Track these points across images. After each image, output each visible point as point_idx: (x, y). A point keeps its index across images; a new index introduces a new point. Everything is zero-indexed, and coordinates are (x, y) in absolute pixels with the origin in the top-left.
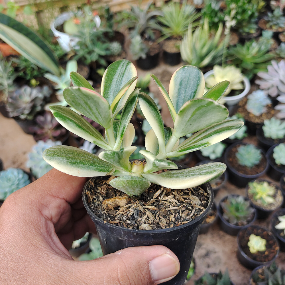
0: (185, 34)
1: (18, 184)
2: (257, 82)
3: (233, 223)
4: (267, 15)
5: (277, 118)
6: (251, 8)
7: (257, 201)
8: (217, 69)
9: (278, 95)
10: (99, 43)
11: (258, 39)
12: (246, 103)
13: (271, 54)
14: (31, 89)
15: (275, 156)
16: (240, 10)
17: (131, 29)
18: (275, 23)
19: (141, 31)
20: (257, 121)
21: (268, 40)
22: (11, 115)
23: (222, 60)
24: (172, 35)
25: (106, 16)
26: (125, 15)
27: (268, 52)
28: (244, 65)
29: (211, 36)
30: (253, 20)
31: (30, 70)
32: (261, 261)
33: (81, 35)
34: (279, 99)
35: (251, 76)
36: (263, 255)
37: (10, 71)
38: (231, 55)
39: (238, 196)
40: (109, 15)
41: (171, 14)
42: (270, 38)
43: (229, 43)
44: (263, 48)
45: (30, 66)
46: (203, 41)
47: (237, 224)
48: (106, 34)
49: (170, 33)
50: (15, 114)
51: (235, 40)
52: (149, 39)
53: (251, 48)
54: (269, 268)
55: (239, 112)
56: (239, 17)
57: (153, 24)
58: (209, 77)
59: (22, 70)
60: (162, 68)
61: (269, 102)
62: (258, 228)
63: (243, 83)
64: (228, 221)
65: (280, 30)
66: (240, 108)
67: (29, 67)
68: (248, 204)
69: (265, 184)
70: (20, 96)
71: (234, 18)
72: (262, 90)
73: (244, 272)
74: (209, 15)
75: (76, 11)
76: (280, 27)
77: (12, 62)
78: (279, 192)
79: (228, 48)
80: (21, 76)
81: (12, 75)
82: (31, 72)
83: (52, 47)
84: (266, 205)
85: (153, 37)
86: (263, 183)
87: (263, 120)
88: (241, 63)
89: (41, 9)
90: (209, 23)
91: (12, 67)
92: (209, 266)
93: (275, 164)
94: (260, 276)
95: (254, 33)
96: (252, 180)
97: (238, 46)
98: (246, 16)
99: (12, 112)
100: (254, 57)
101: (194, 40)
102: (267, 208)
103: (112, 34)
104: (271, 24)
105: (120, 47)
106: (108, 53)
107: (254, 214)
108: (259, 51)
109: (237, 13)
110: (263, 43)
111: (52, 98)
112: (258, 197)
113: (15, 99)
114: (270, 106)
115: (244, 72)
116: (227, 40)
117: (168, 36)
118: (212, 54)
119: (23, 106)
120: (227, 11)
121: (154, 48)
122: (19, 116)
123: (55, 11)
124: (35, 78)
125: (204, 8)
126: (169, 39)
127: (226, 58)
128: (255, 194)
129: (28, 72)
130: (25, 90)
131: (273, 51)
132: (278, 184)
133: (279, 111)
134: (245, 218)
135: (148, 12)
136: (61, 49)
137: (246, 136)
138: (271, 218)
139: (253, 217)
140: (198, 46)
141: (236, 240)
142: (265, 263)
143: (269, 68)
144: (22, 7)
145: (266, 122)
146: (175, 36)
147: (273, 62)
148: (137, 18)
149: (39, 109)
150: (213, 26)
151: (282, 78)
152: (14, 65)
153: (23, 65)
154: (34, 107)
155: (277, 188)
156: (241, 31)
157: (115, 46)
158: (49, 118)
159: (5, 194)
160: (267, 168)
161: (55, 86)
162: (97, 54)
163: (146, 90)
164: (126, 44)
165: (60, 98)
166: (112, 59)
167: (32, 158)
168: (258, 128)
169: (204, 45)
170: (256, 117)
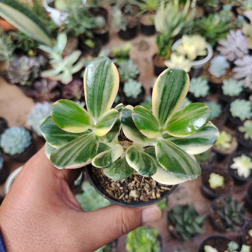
0: (158, 9)
1: (21, 140)
2: (219, 49)
5: (234, 79)
7: (216, 147)
8: (185, 38)
9: (235, 60)
10: (85, 18)
11: (220, 12)
12: (209, 66)
13: (230, 25)
14: (29, 59)
15: (232, 110)
17: (113, 5)
19: (122, 6)
20: (217, 81)
21: (227, 13)
22: (13, 81)
23: (189, 31)
24: (147, 10)
27: (227, 23)
28: (208, 35)
29: (181, 10)
31: (27, 42)
32: (219, 194)
33: (69, 10)
34: (237, 63)
35: (213, 43)
36: (221, 189)
37: (10, 43)
38: (197, 27)
42: (229, 11)
43: (195, 16)
44: (224, 20)
46: (173, 15)
48: (91, 10)
49: (146, 8)
50: (16, 81)
51: (201, 13)
52: (129, 13)
53: (213, 20)
54: (225, 199)
55: (203, 74)
58: (179, 45)
59: (21, 42)
60: (140, 38)
61: (227, 65)
63: (206, 50)
65: (238, 5)
66: (204, 71)
67: (26, 40)
70: (20, 65)
72: (223, 55)
76: (238, 2)
77: (12, 36)
78: (234, 139)
79: (195, 20)
80: (19, 48)
81: (12, 47)
82: (28, 44)
83: (46, 22)
84: (224, 150)
85: (132, 12)
86: (221, 132)
87: (222, 81)
88: (205, 33)
91: (11, 40)
93: (232, 117)
95: (216, 8)
97: (202, 18)
99: (14, 79)
100: (216, 27)
101: (166, 14)
102: (224, 152)
103: (96, 10)
105: (104, 21)
106: (94, 26)
107: (214, 157)
108: (220, 22)
110: (223, 15)
111: (47, 66)
113: (15, 68)
114: (228, 69)
115: (208, 40)
116: (194, 13)
117: (145, 10)
118: (181, 25)
119: (23, 73)
121: (133, 22)
122: (20, 82)
124: (33, 49)
126: (145, 13)
127: (193, 29)
129: (26, 44)
130: (24, 60)
131: (232, 23)
132: (234, 132)
133: (235, 73)
134: (207, 160)
136: (54, 23)
137: (209, 94)
139: (214, 159)
140: (170, 19)
142: (221, 195)
143: (228, 36)
145: (225, 82)
146: (151, 11)
147: (232, 32)
149: (36, 76)
150: (182, 1)
151: (238, 45)
152: (13, 38)
153: (21, 38)
154: (31, 75)
155: (232, 136)
156: (205, 5)
157: (100, 20)
158: (45, 83)
159: (11, 148)
160: (224, 120)
161: (49, 55)
162: (84, 27)
163: (127, 57)
164: (109, 18)
165: (54, 66)
166: (97, 32)
167: (32, 118)
168: (218, 87)
169: (174, 18)
170: (217, 78)
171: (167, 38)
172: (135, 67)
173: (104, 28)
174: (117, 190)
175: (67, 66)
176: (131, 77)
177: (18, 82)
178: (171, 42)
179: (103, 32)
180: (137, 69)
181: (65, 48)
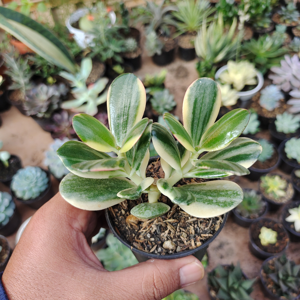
0: (199, 30)
1: (36, 182)
2: (271, 77)
3: (245, 216)
4: (280, 9)
5: (289, 113)
6: (265, 2)
7: (268, 195)
8: (231, 65)
9: (291, 90)
10: (114, 40)
11: (272, 34)
12: (259, 98)
13: (285, 49)
14: (48, 87)
15: (287, 150)
16: (254, 5)
17: (146, 25)
18: (288, 17)
19: (156, 27)
20: (270, 116)
21: (281, 34)
22: (29, 113)
23: (235, 56)
24: (187, 31)
25: (121, 12)
26: (140, 10)
27: (281, 46)
28: (257, 60)
29: (225, 31)
30: (267, 15)
31: (46, 68)
32: (272, 253)
33: (96, 31)
34: (292, 94)
35: (264, 71)
36: (274, 247)
37: (26, 69)
38: (245, 50)
39: (250, 190)
40: (124, 11)
41: (186, 9)
42: (283, 32)
43: (243, 38)
44: (277, 43)
45: (47, 65)
46: (217, 37)
47: (249, 218)
48: (121, 31)
49: (184, 29)
50: (33, 113)
51: (250, 34)
52: (165, 35)
53: (264, 43)
54: (279, 260)
55: (252, 107)
56: (253, 12)
57: (168, 20)
58: (223, 72)
59: (39, 68)
60: (178, 63)
61: (281, 97)
62: (269, 221)
63: (256, 78)
64: (241, 214)
65: (294, 24)
66: (253, 103)
67: (45, 65)
68: (260, 197)
69: (277, 178)
70: (37, 94)
71: (248, 12)
72: (275, 85)
73: (256, 262)
74: (223, 10)
75: (91, 7)
76: (294, 22)
77: (29, 60)
78: (290, 186)
79: (242, 43)
80: (37, 74)
81: (29, 73)
82: (48, 70)
84: (277, 199)
85: (168, 33)
86: (275, 177)
87: (276, 115)
88: (255, 59)
89: (55, 6)
90: (224, 18)
91: (28, 65)
92: (222, 257)
93: (287, 158)
94: (271, 267)
95: (268, 28)
96: (264, 174)
97: (251, 41)
98: (260, 11)
99: (30, 110)
100: (267, 52)
101: (208, 36)
102: (278, 201)
103: (127, 31)
104: (284, 18)
105: (136, 43)
106: (124, 49)
107: (265, 207)
108: (273, 45)
109: (251, 8)
110: (276, 37)
111: (68, 96)
112: (269, 190)
113: (31, 98)
114: (283, 101)
115: (258, 67)
116: (241, 35)
117: (184, 31)
118: (226, 49)
119: (41, 104)
120: (241, 5)
121: (170, 44)
122: (36, 114)
123: (70, 8)
124: (52, 75)
125: (218, 3)
126: (184, 34)
127: (240, 53)
128: (267, 188)
129: (45, 69)
130: (42, 89)
131: (286, 46)
132: (289, 177)
133: (291, 106)
134: (257, 211)
135: (163, 7)
136: (77, 46)
137: (259, 131)
138: (282, 210)
139: (265, 210)
140: (213, 41)
141: (248, 231)
142: (275, 254)
143: (283, 63)
144: (36, 4)
145: (279, 117)
146: (190, 32)
147: (287, 57)
148: (152, 14)
149: (55, 107)
150: (227, 21)
151: (294, 73)
152: (31, 63)
153: (39, 63)
154: (50, 106)
155: (288, 182)
156: (255, 25)
157: (131, 43)
158: (66, 115)
159: (24, 192)
160: (278, 162)
161: (71, 83)
162: (113, 51)
163: (162, 86)
164: (142, 40)
165: (76, 96)
166: (128, 56)
167: (49, 156)
168: (271, 122)
169: (218, 41)
170: (269, 112)
171: (210, 65)
172: (171, 97)
173: (135, 51)
174: (147, 241)
175: (91, 96)
176: (166, 110)
177: (35, 114)
178: (214, 69)
179: (134, 56)
180: (173, 100)
181: (90, 75)
